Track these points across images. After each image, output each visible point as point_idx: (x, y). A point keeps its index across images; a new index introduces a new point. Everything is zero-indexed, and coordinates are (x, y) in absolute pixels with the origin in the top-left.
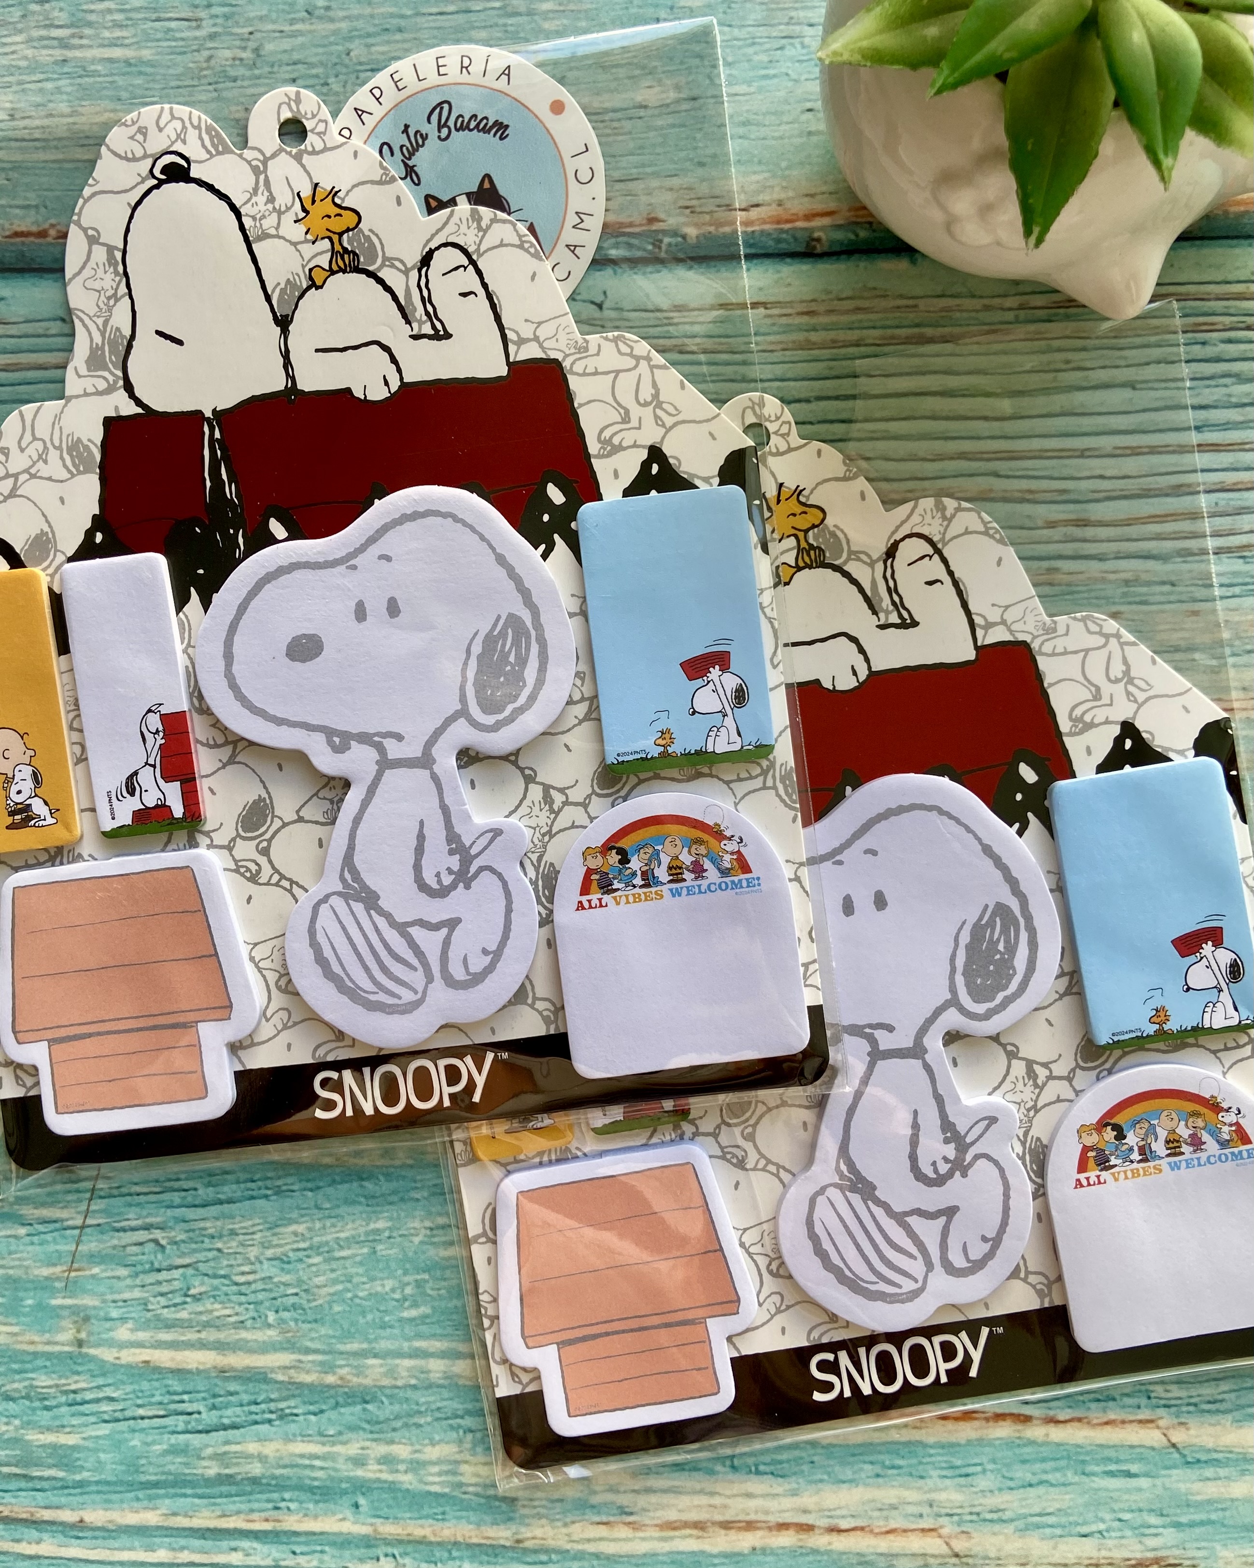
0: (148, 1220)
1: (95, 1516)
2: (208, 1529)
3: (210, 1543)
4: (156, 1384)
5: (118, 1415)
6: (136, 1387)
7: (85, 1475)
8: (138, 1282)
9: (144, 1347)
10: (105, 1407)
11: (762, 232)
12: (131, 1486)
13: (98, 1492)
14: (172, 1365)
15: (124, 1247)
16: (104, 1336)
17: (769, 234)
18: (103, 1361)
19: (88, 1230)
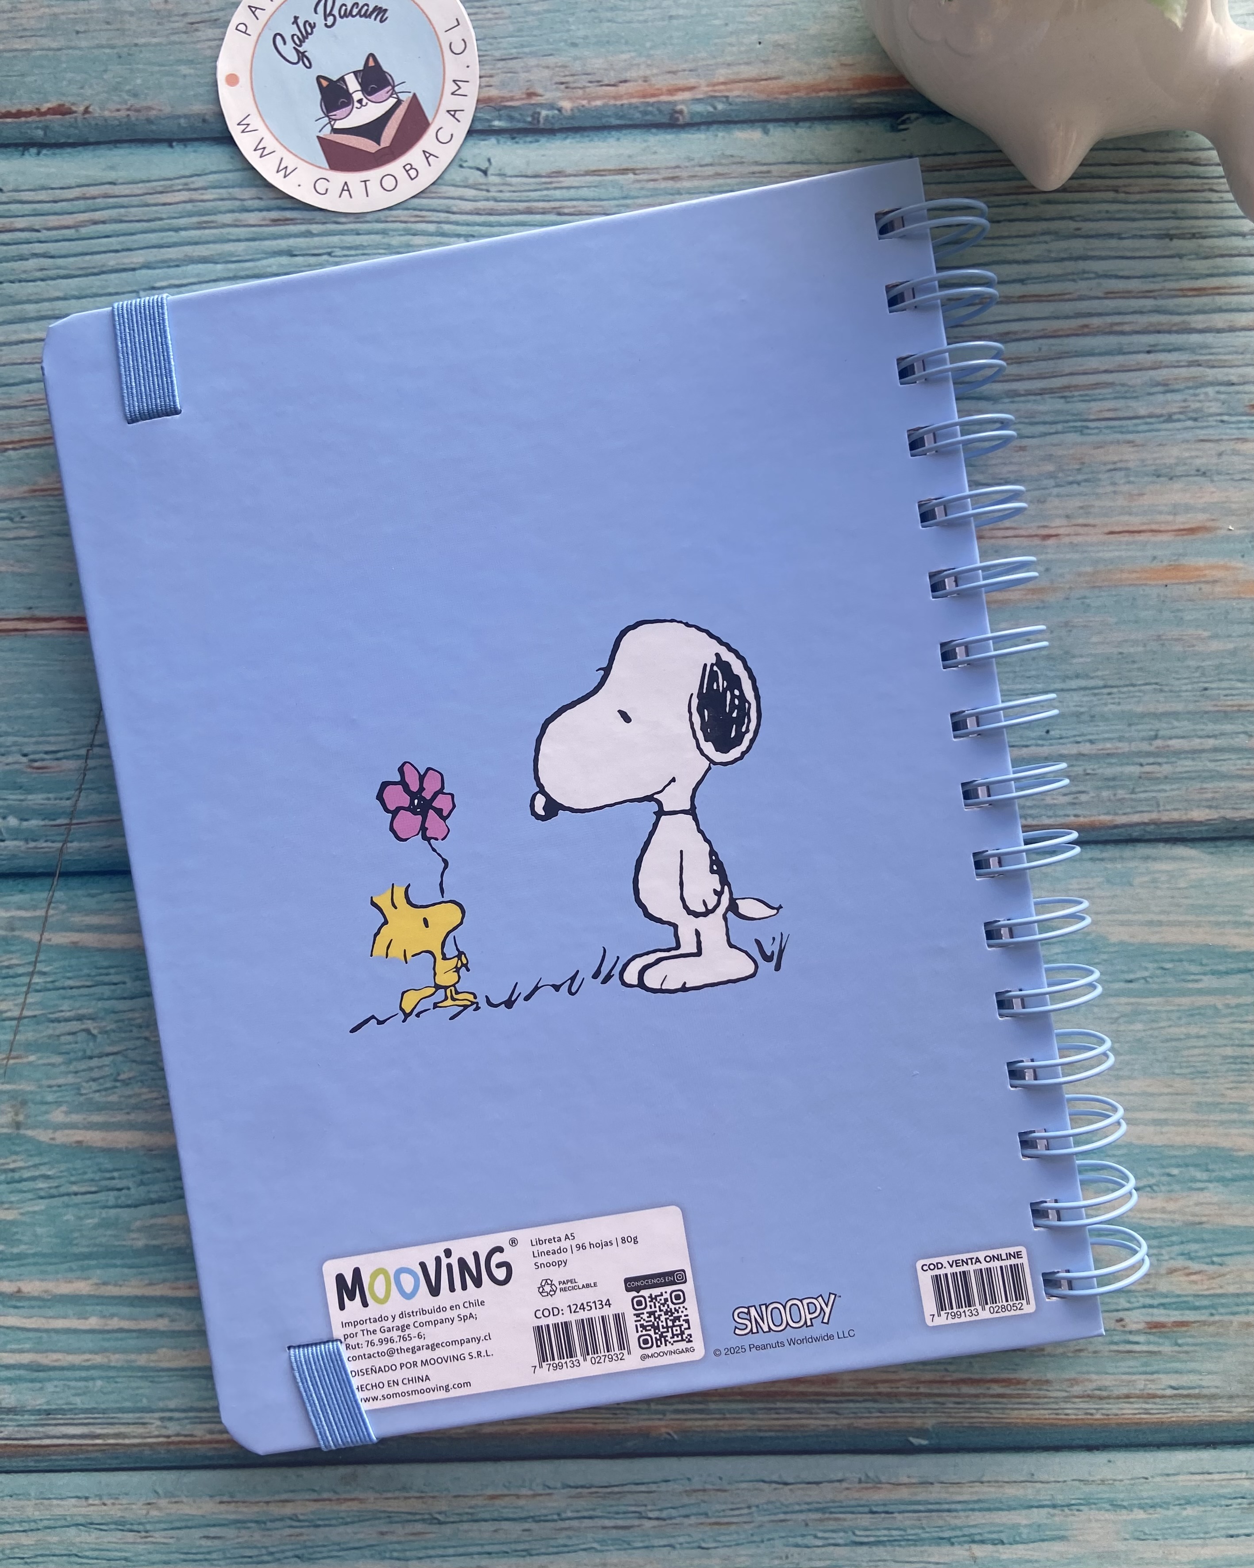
0: (81, 1012)
1: (32, 1287)
2: (137, 1297)
3: (137, 1311)
4: (88, 1162)
5: (54, 1192)
6: (70, 1165)
7: (23, 1248)
8: (71, 1068)
9: (78, 1128)
10: (41, 1185)
11: (630, 104)
12: (66, 1258)
13: (35, 1264)
14: (103, 1144)
15: (59, 1036)
16: (40, 1118)
17: (637, 107)
18: (40, 1142)
19: (26, 1021)
